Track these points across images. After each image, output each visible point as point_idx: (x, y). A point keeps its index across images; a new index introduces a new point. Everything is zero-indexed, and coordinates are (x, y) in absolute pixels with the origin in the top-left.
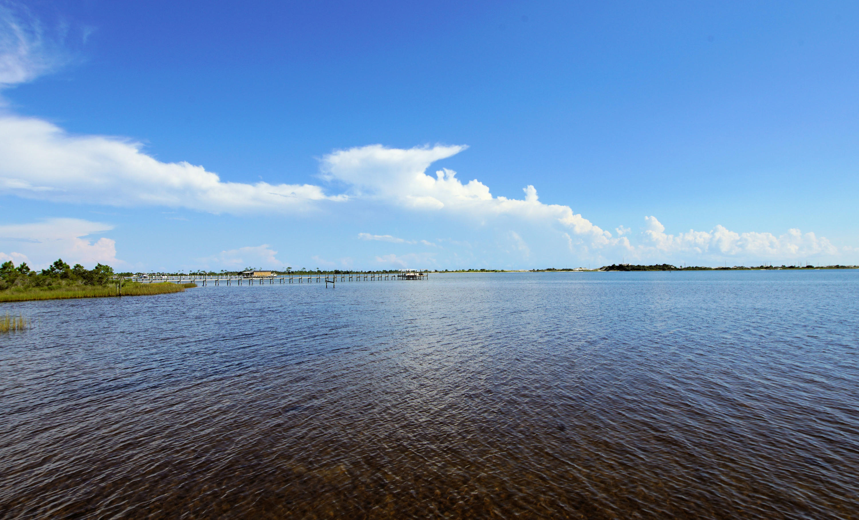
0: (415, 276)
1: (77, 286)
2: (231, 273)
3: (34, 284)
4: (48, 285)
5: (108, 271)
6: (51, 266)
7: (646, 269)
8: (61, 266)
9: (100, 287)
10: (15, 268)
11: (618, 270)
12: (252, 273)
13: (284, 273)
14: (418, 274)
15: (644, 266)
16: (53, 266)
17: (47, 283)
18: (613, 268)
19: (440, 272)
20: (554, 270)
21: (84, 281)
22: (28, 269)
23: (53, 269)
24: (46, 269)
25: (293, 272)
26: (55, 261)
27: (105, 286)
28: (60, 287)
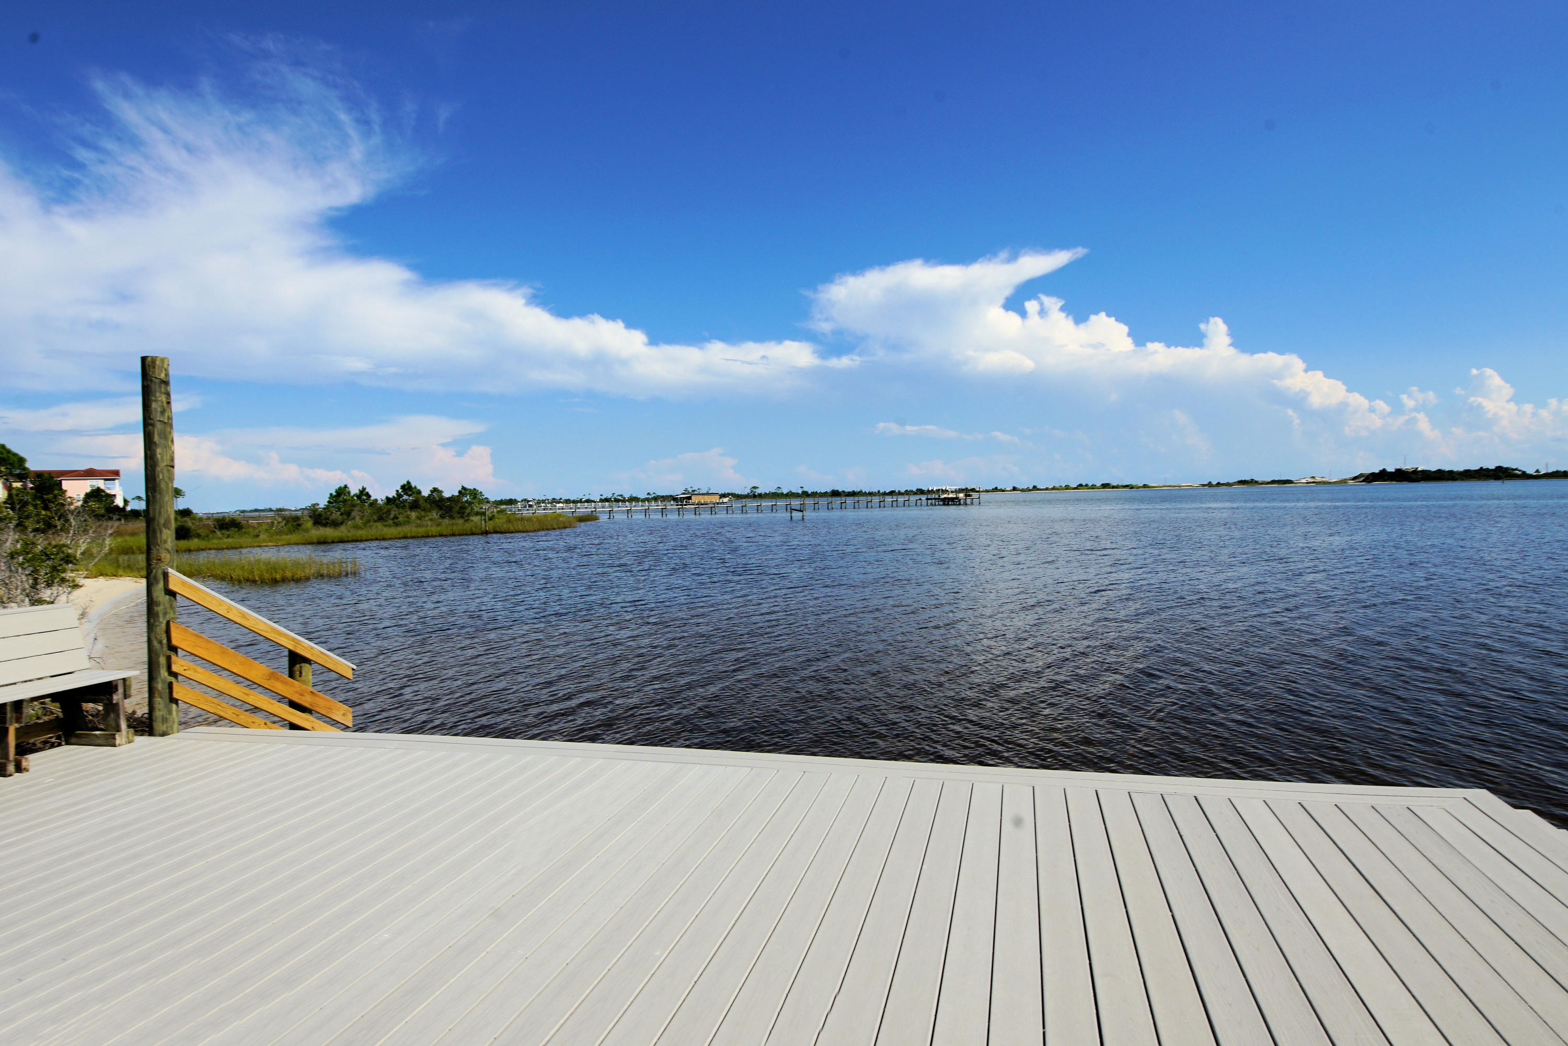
0: (957, 498)
1: (431, 520)
2: (663, 497)
3: (375, 517)
4: (393, 519)
5: (475, 498)
6: (397, 491)
7: (1457, 477)
8: (410, 491)
9: (461, 521)
10: (352, 494)
11: (1392, 480)
12: (689, 498)
13: (746, 496)
14: (961, 495)
15: (1451, 472)
16: (400, 491)
17: (392, 516)
18: (1382, 476)
19: (1023, 490)
20: (1252, 482)
21: (440, 513)
22: (369, 496)
23: (399, 496)
24: (391, 496)
25: (760, 496)
26: (402, 484)
27: (468, 520)
28: (408, 521)
